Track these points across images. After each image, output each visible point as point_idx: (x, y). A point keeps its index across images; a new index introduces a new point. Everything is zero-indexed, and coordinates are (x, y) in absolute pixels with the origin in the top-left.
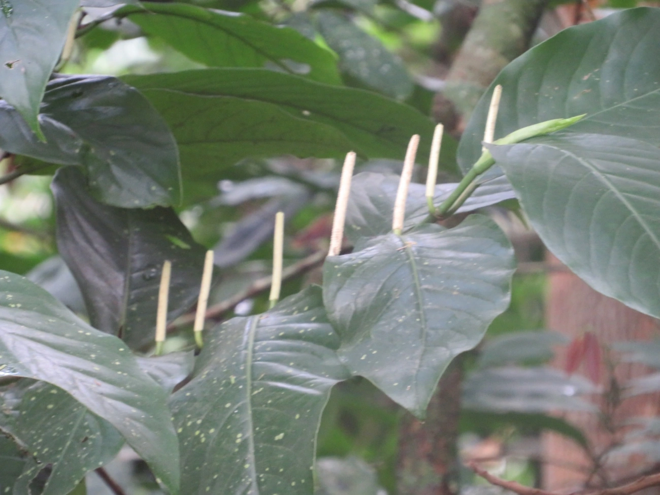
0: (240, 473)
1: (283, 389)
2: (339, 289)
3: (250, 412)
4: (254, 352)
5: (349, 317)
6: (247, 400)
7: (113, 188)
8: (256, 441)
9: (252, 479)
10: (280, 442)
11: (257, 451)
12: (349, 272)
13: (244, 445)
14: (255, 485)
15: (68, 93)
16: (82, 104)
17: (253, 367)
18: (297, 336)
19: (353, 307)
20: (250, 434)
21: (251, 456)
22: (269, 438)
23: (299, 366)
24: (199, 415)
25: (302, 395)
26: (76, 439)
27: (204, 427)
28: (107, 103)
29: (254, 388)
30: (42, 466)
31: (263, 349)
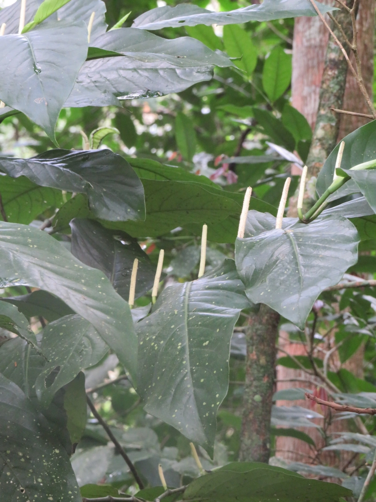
0: (180, 367)
1: (207, 316)
2: (245, 256)
3: (187, 330)
4: (189, 297)
5: (251, 273)
6: (185, 323)
7: (104, 209)
8: (190, 347)
9: (188, 370)
10: (206, 346)
11: (191, 353)
12: (251, 246)
13: (183, 349)
14: (189, 374)
15: (80, 159)
16: (88, 164)
17: (188, 305)
18: (217, 288)
19: (254, 267)
20: (186, 343)
21: (187, 356)
22: (200, 344)
23: (218, 303)
24: (154, 334)
25: (221, 318)
26: (76, 351)
27: (157, 340)
28: (102, 163)
29: (189, 316)
30: (54, 367)
31: (196, 295)
